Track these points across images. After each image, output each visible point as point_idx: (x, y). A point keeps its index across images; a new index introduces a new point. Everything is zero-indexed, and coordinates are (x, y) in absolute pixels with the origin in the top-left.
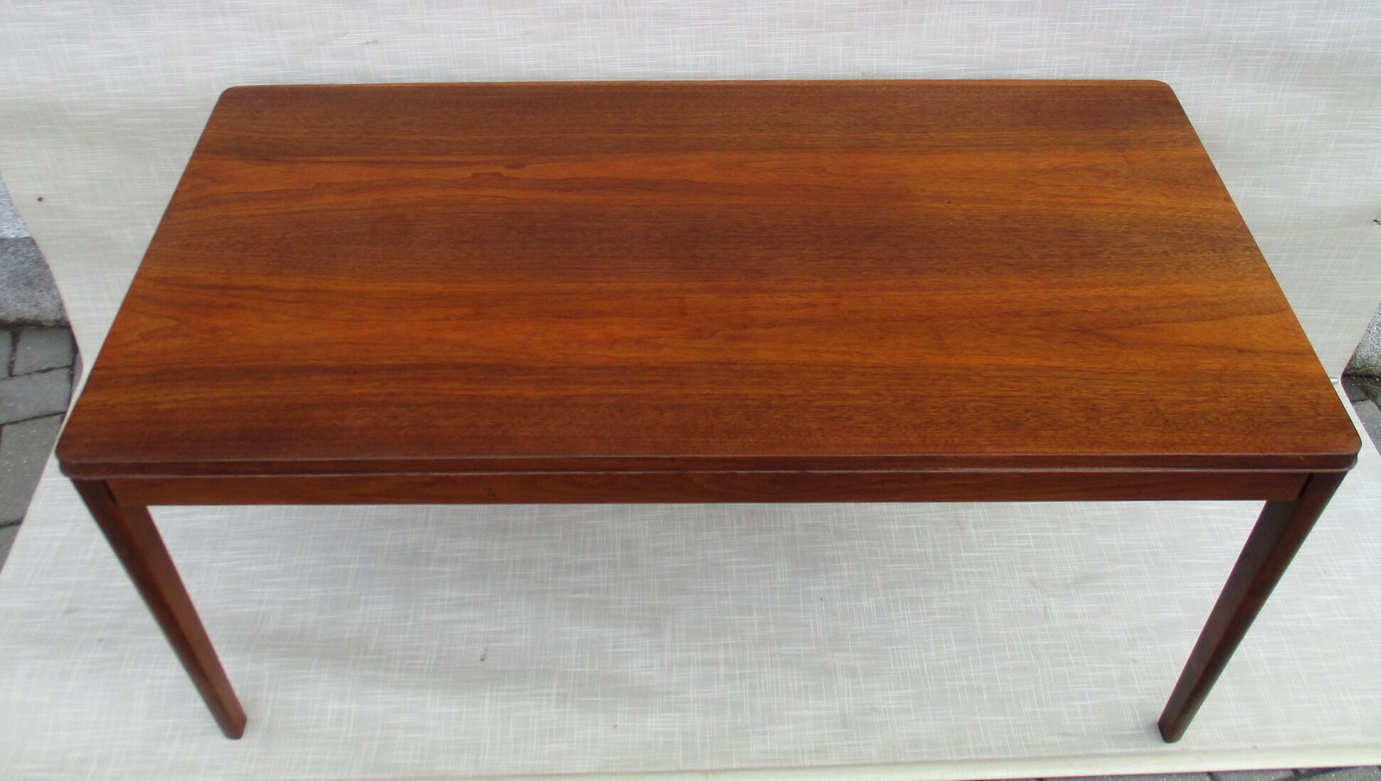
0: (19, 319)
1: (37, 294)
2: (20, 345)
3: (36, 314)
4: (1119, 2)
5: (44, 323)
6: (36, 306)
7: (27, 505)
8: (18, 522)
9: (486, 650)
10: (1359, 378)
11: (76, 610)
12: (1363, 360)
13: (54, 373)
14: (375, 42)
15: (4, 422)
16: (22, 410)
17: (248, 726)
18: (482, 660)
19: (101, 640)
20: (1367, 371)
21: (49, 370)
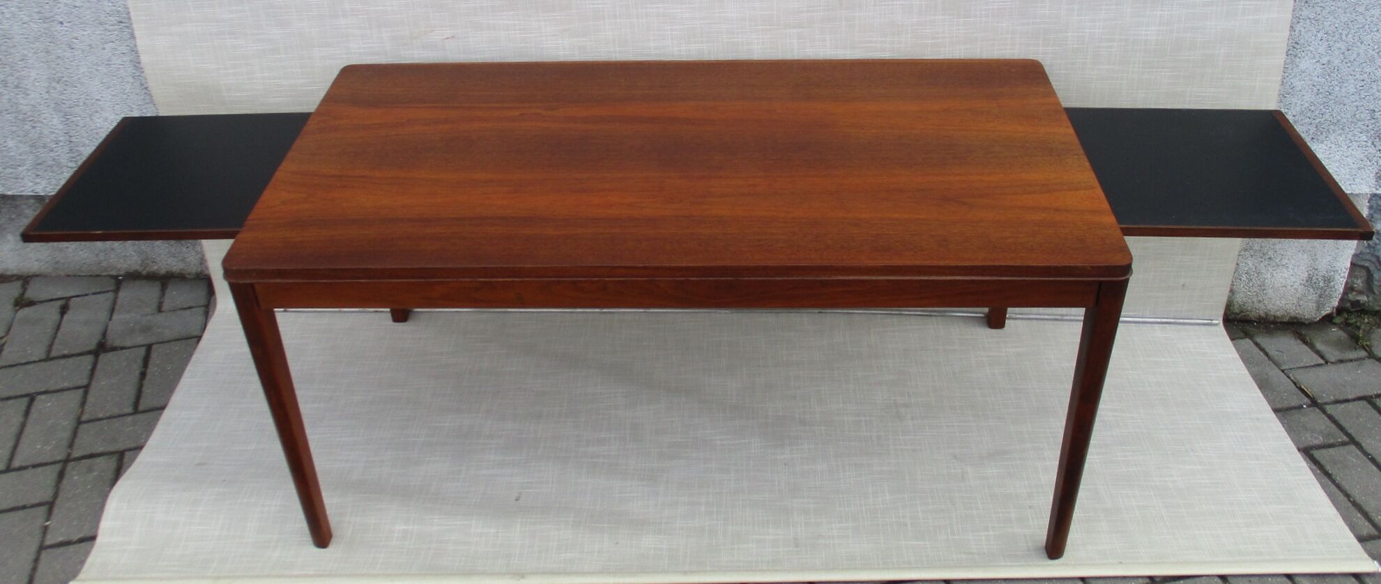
0: (167, 272)
1: (184, 249)
2: (168, 291)
3: (182, 267)
4: (999, 2)
5: (187, 276)
6: (182, 260)
7: (171, 396)
8: (163, 408)
9: (520, 493)
10: (1240, 323)
11: (204, 464)
12: (1240, 306)
13: (194, 310)
14: (453, 37)
15: (154, 342)
16: (168, 334)
17: (334, 541)
18: (517, 500)
19: (224, 481)
20: (1245, 315)
21: (190, 308)
